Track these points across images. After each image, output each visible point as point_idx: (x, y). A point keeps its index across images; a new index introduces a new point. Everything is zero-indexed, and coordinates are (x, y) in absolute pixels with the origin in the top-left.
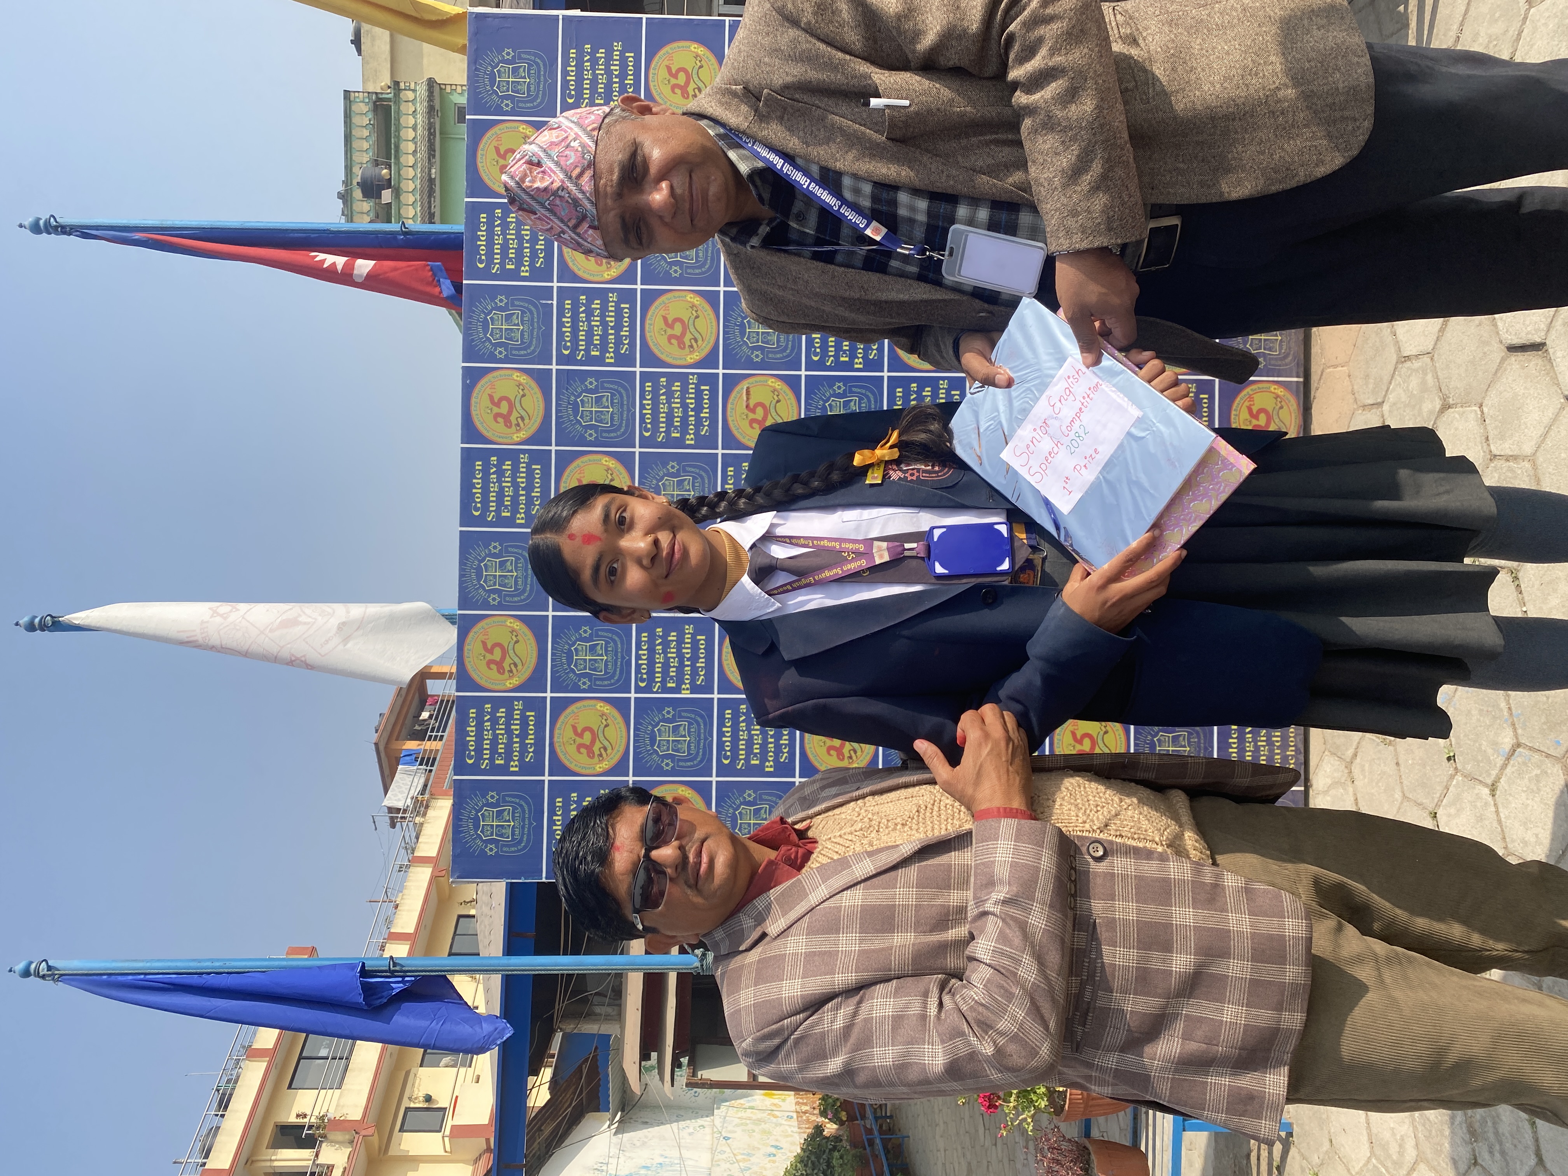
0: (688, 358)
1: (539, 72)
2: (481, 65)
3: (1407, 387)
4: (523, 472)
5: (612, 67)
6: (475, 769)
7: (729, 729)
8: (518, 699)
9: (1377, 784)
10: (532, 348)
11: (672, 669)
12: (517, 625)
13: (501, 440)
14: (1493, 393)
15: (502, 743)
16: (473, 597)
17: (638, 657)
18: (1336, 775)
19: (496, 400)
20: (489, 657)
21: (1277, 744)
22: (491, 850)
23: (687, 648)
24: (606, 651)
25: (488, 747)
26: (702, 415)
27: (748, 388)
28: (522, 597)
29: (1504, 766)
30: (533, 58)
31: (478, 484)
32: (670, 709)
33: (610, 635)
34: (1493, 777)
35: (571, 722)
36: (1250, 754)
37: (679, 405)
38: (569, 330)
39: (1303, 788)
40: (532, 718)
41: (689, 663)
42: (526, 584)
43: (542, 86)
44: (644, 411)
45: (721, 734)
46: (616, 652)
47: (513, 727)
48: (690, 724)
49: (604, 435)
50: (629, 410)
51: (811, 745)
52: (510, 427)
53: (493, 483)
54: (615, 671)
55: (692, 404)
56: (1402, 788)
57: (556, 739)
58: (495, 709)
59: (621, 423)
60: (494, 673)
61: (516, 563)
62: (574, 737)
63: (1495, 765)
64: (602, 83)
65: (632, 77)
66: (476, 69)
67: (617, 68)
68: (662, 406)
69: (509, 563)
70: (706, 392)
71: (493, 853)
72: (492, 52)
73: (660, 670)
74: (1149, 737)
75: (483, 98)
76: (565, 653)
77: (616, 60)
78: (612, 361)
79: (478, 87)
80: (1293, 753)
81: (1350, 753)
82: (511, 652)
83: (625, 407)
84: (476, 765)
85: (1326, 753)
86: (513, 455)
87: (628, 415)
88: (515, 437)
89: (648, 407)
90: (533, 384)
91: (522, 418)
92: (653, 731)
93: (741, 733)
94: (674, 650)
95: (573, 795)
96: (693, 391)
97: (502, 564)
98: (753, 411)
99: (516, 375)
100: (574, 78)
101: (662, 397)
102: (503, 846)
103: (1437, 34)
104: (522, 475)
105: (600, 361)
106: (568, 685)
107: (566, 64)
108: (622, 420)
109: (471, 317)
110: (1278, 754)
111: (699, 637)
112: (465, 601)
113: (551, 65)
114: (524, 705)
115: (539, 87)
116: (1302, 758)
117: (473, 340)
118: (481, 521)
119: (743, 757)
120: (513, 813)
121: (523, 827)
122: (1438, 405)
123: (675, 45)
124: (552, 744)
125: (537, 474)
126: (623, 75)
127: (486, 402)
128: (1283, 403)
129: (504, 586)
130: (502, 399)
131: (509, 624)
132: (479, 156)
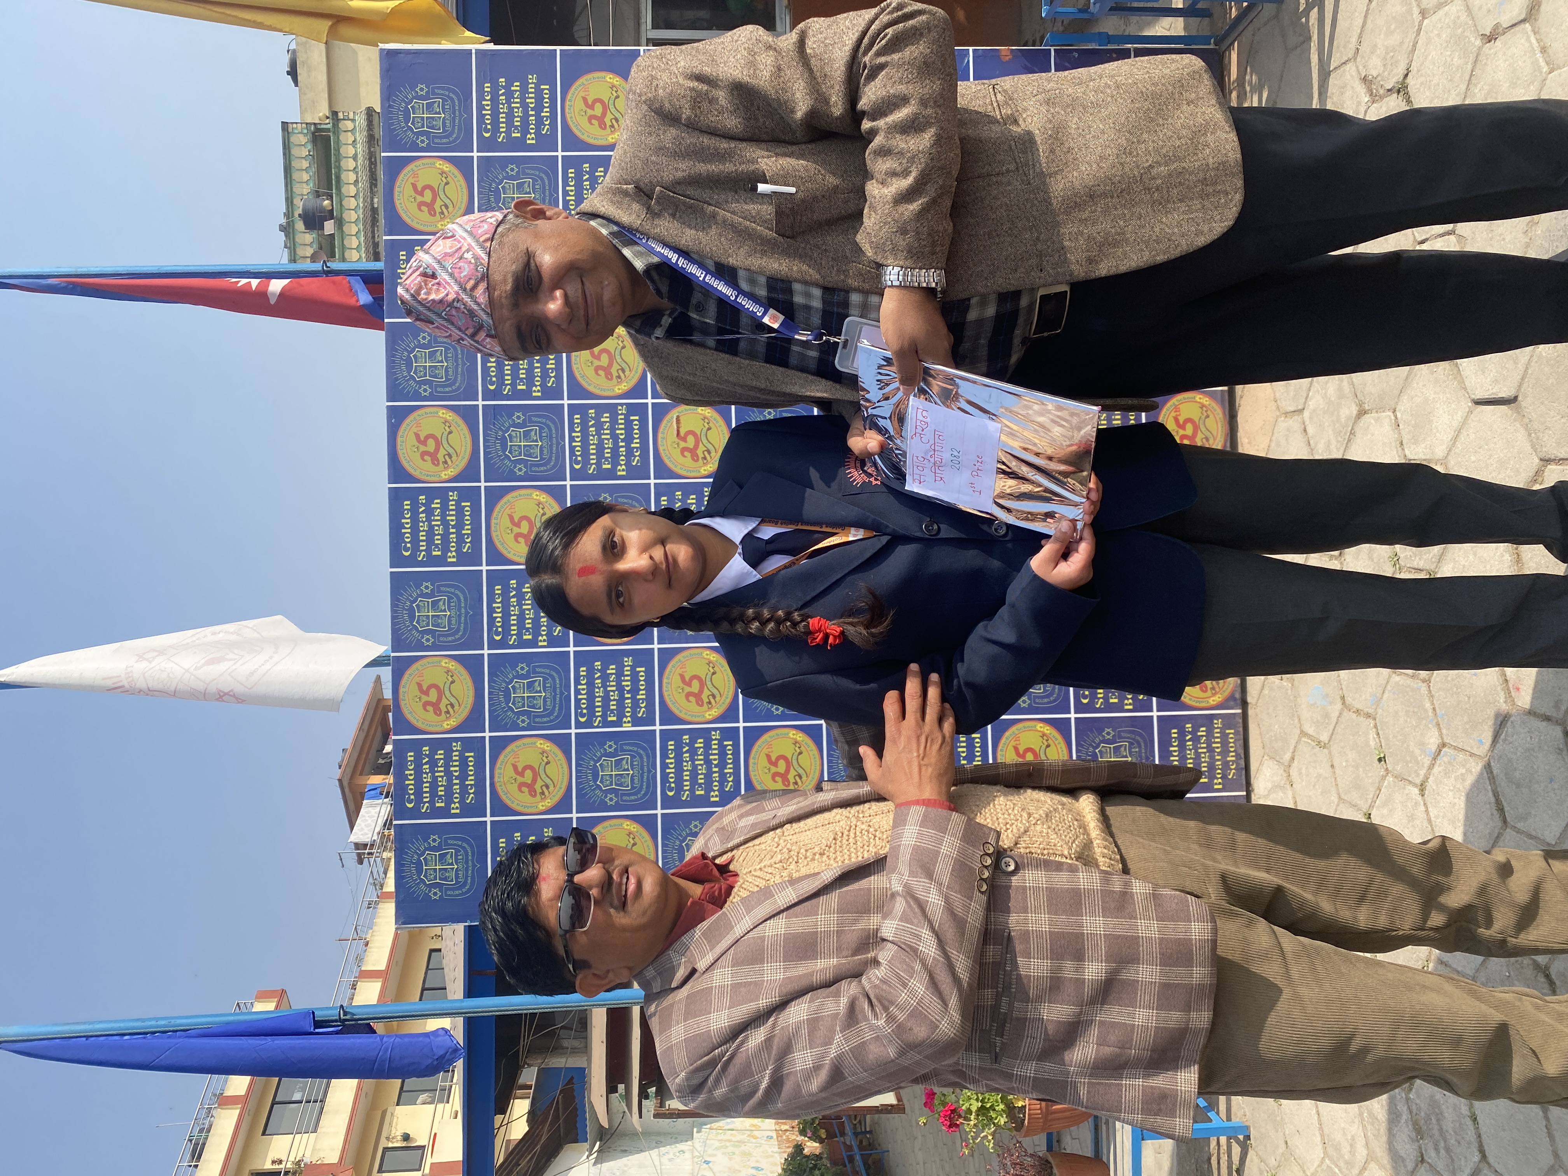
0: (616, 389)
1: (454, 107)
2: (394, 101)
3: (1325, 394)
4: (452, 510)
5: (528, 100)
6: (415, 813)
7: (673, 761)
8: (456, 740)
9: (1314, 786)
10: (457, 384)
11: (612, 703)
12: (452, 665)
13: (429, 479)
14: (1405, 398)
15: (442, 786)
16: (407, 639)
17: (577, 692)
18: (1275, 779)
19: (422, 439)
20: (425, 698)
21: (1218, 750)
22: (435, 894)
23: (627, 681)
24: (544, 687)
25: (428, 790)
26: (633, 445)
27: (678, 417)
28: (457, 637)
29: (1431, 767)
30: (447, 93)
31: (407, 523)
32: (612, 743)
33: (548, 671)
34: (1421, 777)
35: (512, 761)
36: (1191, 761)
37: (608, 437)
38: (494, 364)
39: (1245, 793)
40: (471, 759)
41: (629, 696)
42: (460, 623)
43: (457, 121)
44: (574, 444)
45: (664, 766)
46: (555, 688)
47: (452, 769)
48: (633, 757)
49: (534, 469)
50: (558, 444)
51: (756, 773)
52: (438, 465)
53: (422, 522)
54: (554, 707)
55: (622, 434)
56: (1338, 789)
57: (496, 779)
58: (433, 752)
59: (550, 458)
60: (430, 715)
61: (449, 602)
62: (515, 776)
63: (1423, 766)
64: (518, 116)
65: (548, 110)
66: (390, 106)
67: (533, 100)
68: (591, 438)
69: (441, 603)
70: (636, 422)
71: (437, 897)
72: (405, 88)
73: (600, 704)
74: (1091, 749)
75: (398, 135)
76: (502, 691)
77: (532, 93)
78: (539, 394)
79: (392, 124)
80: (1234, 759)
81: (1288, 756)
82: (447, 693)
83: (554, 440)
84: (417, 808)
85: (1266, 757)
86: (442, 493)
87: (557, 448)
88: (442, 475)
89: (578, 440)
90: (460, 421)
91: (450, 456)
92: (595, 766)
93: (685, 764)
94: (614, 683)
95: (516, 835)
96: (623, 421)
97: (435, 604)
98: (684, 439)
99: (442, 412)
100: (489, 112)
101: (591, 429)
102: (447, 889)
103: (1338, 47)
104: (451, 513)
105: (527, 395)
106: (506, 724)
107: (480, 98)
108: (552, 453)
109: (394, 356)
110: (1218, 760)
111: (638, 669)
112: (397, 644)
113: (466, 100)
114: (462, 746)
115: (454, 121)
116: (1242, 763)
117: (397, 379)
118: (412, 561)
119: (688, 788)
120: (456, 855)
121: (467, 870)
122: (1354, 410)
123: (590, 76)
124: (492, 784)
125: (467, 511)
126: (539, 108)
127: (412, 440)
128: (1209, 412)
129: (438, 626)
130: (428, 437)
131: (444, 665)
132: (396, 193)
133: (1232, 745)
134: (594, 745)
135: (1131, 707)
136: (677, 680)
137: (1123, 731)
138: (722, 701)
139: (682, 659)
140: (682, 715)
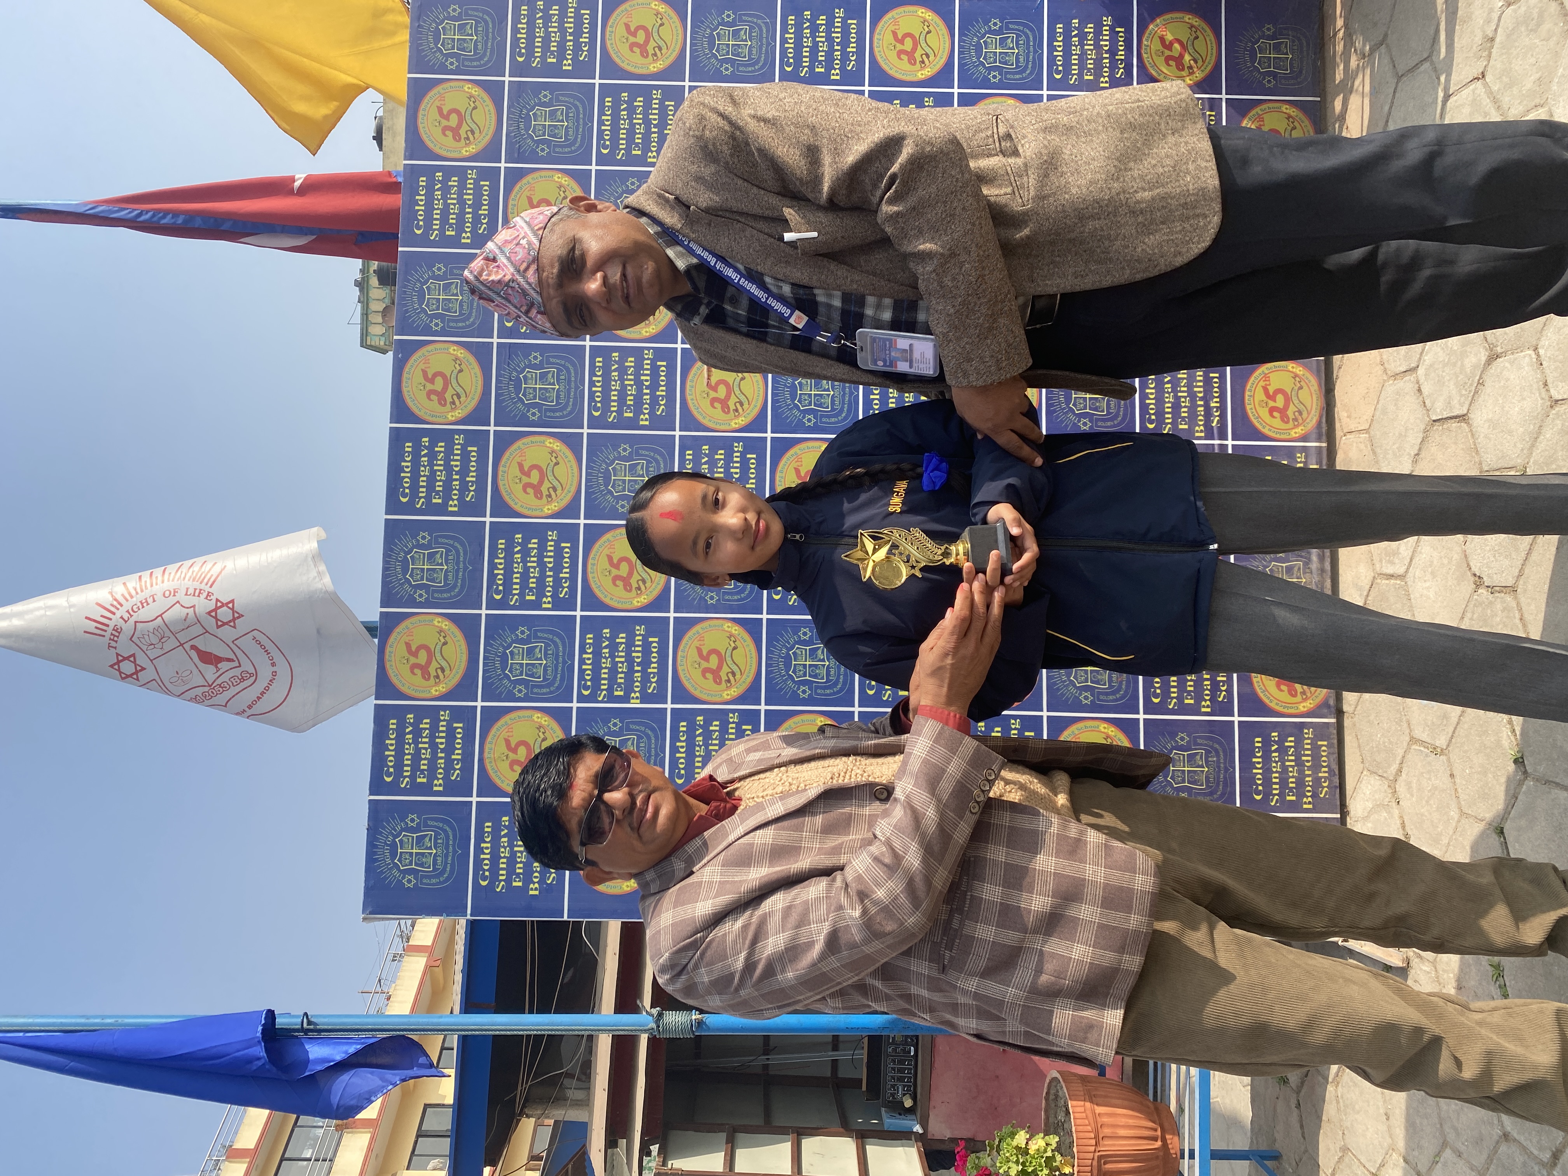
0: (643, 332)
1: (487, 29)
2: (424, 21)
4: (457, 455)
5: (566, 25)
6: (394, 789)
7: (684, 744)
8: (444, 708)
9: (1427, 801)
10: (471, 320)
11: (620, 675)
12: (446, 625)
13: (434, 419)
15: (425, 759)
16: (398, 593)
17: (582, 662)
18: (1377, 796)
19: (430, 376)
20: (413, 660)
21: (1308, 764)
22: (409, 881)
23: (638, 652)
24: (546, 655)
25: (409, 762)
26: (658, 393)
28: (453, 593)
30: (481, 15)
31: (407, 467)
32: (617, 721)
35: (504, 734)
36: (1277, 775)
37: (632, 383)
40: (459, 730)
41: (639, 668)
42: (457, 578)
43: (490, 44)
44: (594, 389)
45: (674, 749)
49: (548, 414)
50: (577, 388)
52: (445, 405)
53: (424, 466)
54: (555, 677)
55: (647, 381)
56: (1459, 803)
57: (486, 755)
58: (418, 720)
59: (568, 402)
60: (418, 679)
61: (447, 555)
64: (555, 41)
65: (587, 35)
66: (419, 26)
67: (572, 25)
68: (613, 383)
69: (438, 556)
70: (663, 368)
71: (411, 885)
72: (437, 8)
73: (606, 676)
75: (426, 56)
76: (499, 657)
77: (571, 17)
79: (421, 45)
80: (1326, 775)
81: (1393, 769)
82: (438, 655)
83: (573, 383)
84: (396, 783)
85: (1365, 773)
86: (447, 436)
87: (575, 393)
88: (449, 416)
89: (598, 384)
90: (472, 359)
93: (697, 748)
94: (623, 654)
95: (504, 819)
96: (649, 367)
97: (431, 556)
98: (715, 389)
99: (452, 349)
100: (525, 36)
101: (613, 374)
102: (423, 877)
104: (456, 458)
106: (501, 693)
107: (516, 20)
108: (569, 398)
109: (405, 286)
110: (1309, 776)
111: (651, 639)
112: (387, 599)
113: (500, 23)
114: (450, 715)
115: (486, 44)
117: (406, 312)
118: (409, 508)
120: (436, 839)
124: (481, 760)
125: (473, 456)
126: (578, 33)
127: (419, 378)
128: (1303, 383)
129: (433, 580)
130: (436, 375)
131: (436, 624)
132: (420, 116)
133: (1324, 759)
134: (596, 722)
135: (1209, 710)
136: (693, 654)
137: (1200, 737)
138: (743, 680)
139: (701, 631)
140: (697, 693)
